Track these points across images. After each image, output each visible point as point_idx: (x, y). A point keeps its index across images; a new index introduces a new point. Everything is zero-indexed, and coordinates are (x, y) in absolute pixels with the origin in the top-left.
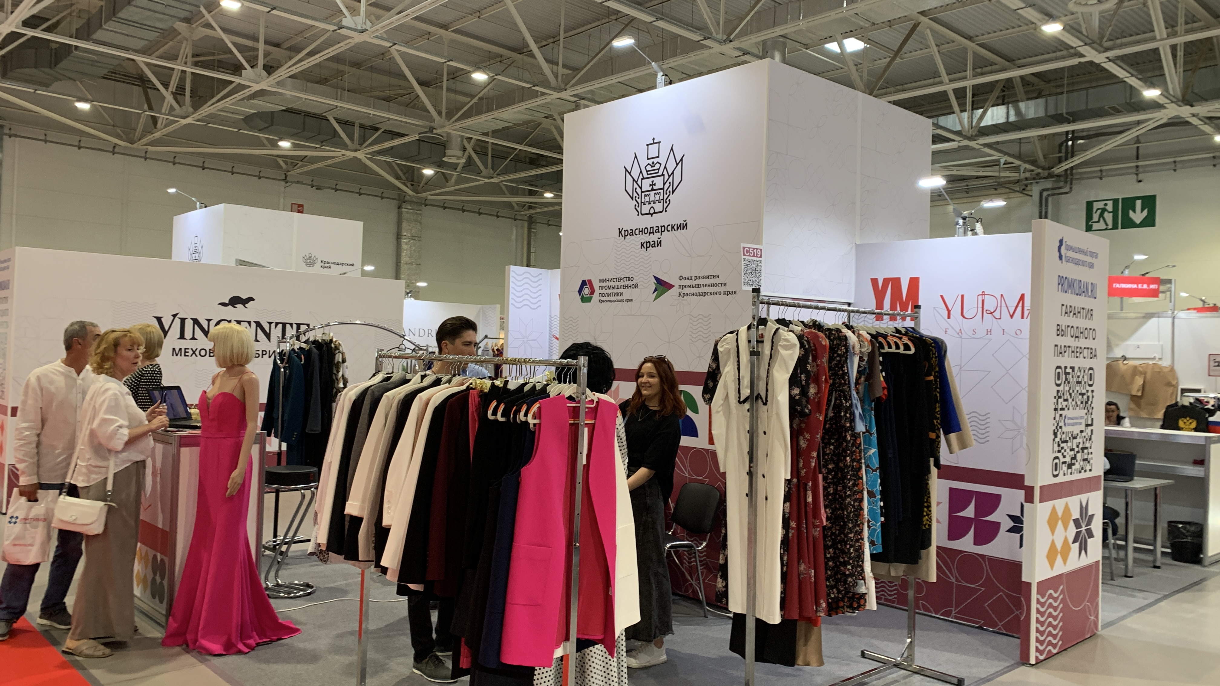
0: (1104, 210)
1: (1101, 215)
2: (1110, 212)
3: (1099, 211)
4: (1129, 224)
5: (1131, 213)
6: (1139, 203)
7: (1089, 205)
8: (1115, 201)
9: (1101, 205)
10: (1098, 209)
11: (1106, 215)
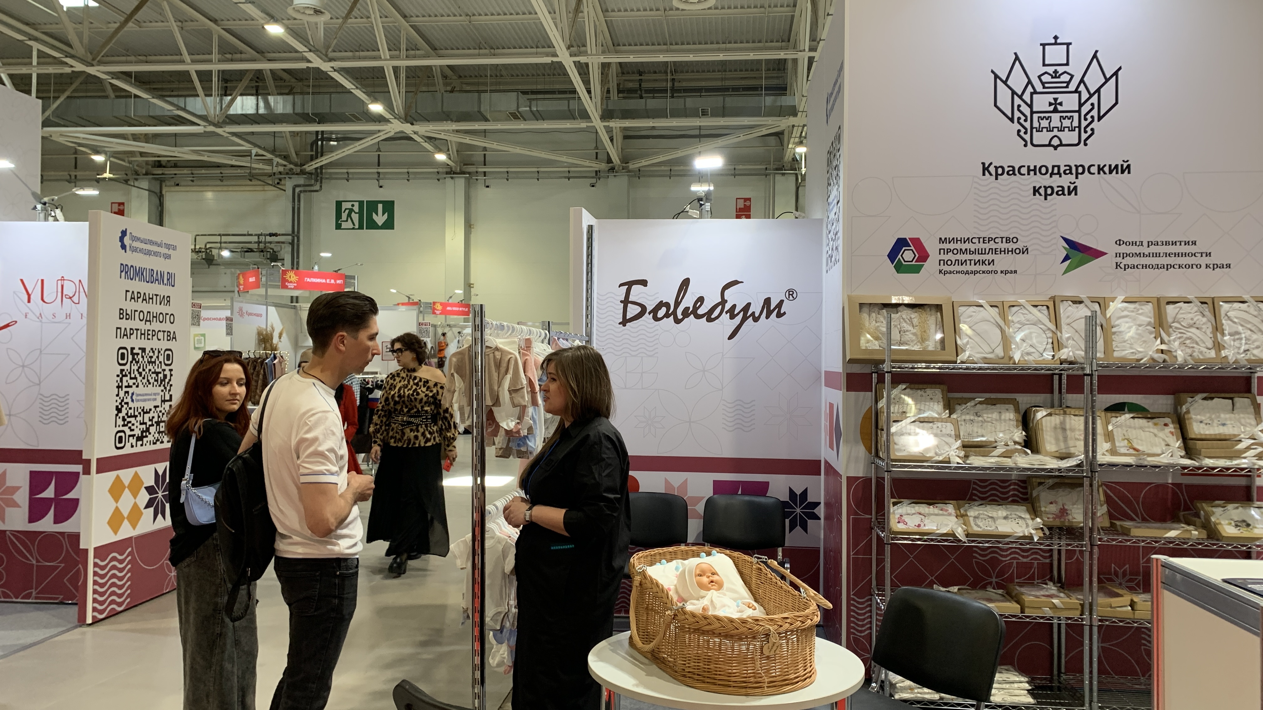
0: (351, 211)
1: (349, 215)
2: (356, 213)
3: (347, 211)
4: (372, 225)
5: (374, 214)
6: (380, 206)
7: (339, 204)
8: (361, 203)
9: (349, 205)
10: (346, 209)
11: (353, 214)
